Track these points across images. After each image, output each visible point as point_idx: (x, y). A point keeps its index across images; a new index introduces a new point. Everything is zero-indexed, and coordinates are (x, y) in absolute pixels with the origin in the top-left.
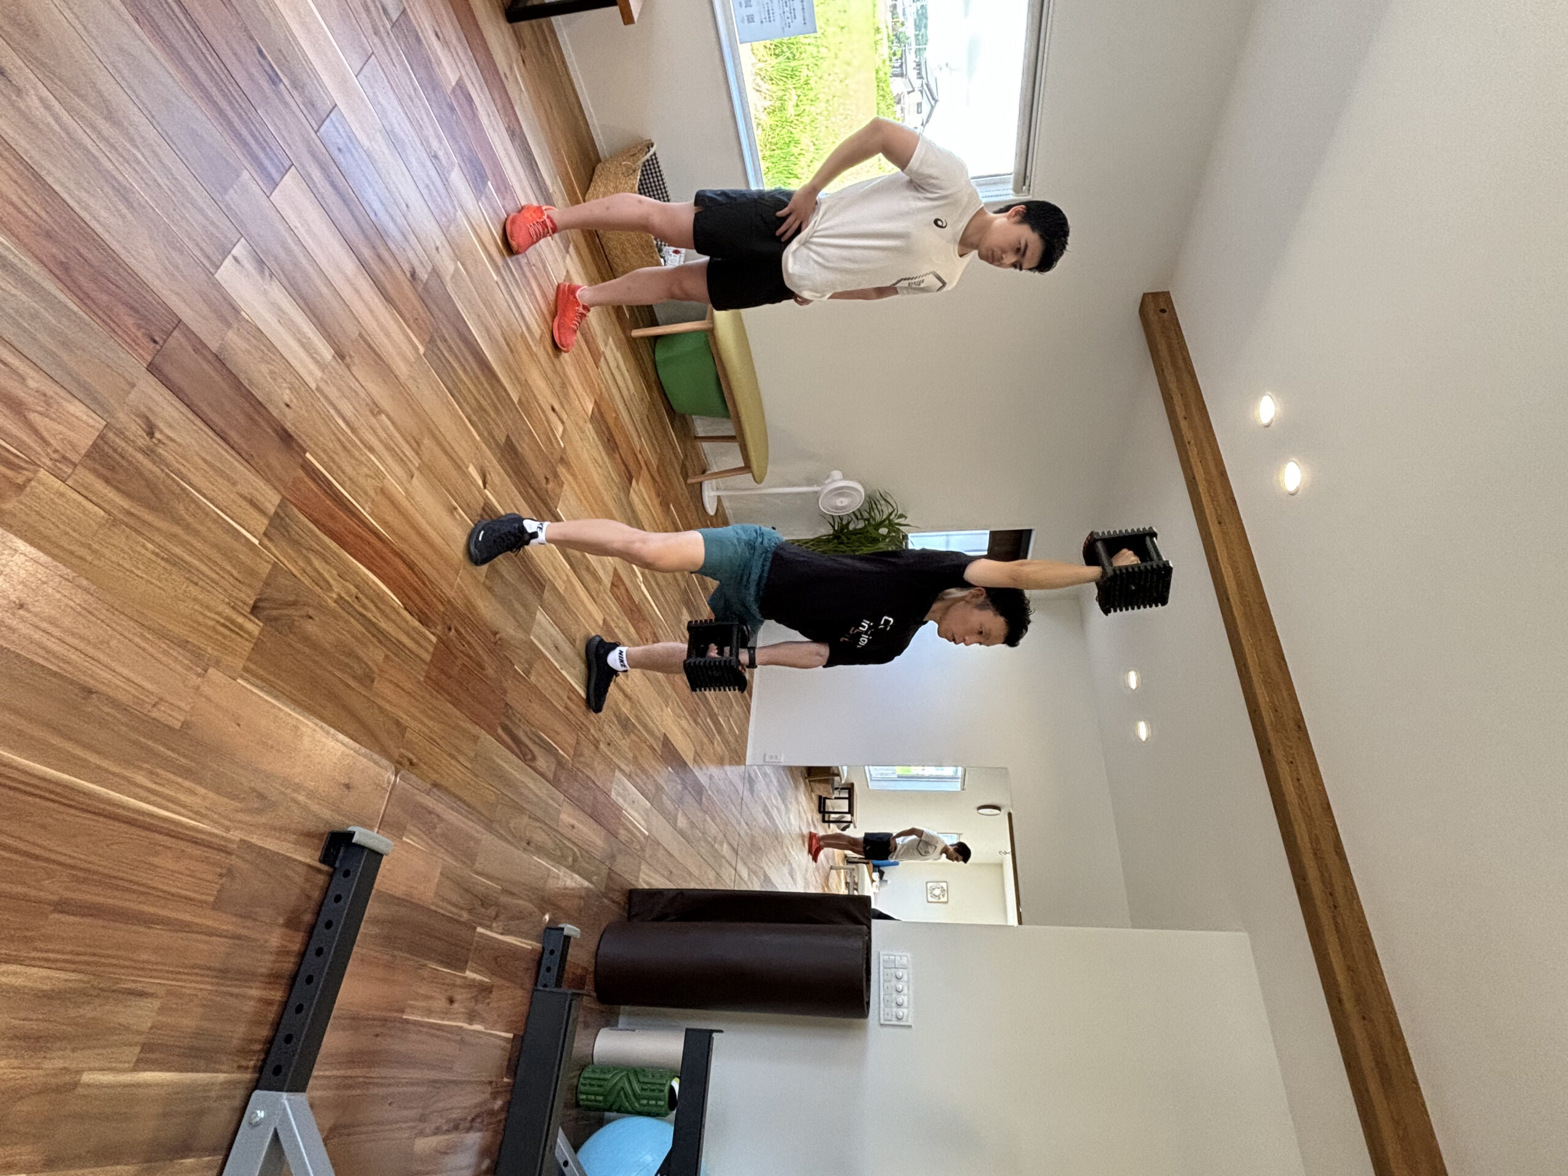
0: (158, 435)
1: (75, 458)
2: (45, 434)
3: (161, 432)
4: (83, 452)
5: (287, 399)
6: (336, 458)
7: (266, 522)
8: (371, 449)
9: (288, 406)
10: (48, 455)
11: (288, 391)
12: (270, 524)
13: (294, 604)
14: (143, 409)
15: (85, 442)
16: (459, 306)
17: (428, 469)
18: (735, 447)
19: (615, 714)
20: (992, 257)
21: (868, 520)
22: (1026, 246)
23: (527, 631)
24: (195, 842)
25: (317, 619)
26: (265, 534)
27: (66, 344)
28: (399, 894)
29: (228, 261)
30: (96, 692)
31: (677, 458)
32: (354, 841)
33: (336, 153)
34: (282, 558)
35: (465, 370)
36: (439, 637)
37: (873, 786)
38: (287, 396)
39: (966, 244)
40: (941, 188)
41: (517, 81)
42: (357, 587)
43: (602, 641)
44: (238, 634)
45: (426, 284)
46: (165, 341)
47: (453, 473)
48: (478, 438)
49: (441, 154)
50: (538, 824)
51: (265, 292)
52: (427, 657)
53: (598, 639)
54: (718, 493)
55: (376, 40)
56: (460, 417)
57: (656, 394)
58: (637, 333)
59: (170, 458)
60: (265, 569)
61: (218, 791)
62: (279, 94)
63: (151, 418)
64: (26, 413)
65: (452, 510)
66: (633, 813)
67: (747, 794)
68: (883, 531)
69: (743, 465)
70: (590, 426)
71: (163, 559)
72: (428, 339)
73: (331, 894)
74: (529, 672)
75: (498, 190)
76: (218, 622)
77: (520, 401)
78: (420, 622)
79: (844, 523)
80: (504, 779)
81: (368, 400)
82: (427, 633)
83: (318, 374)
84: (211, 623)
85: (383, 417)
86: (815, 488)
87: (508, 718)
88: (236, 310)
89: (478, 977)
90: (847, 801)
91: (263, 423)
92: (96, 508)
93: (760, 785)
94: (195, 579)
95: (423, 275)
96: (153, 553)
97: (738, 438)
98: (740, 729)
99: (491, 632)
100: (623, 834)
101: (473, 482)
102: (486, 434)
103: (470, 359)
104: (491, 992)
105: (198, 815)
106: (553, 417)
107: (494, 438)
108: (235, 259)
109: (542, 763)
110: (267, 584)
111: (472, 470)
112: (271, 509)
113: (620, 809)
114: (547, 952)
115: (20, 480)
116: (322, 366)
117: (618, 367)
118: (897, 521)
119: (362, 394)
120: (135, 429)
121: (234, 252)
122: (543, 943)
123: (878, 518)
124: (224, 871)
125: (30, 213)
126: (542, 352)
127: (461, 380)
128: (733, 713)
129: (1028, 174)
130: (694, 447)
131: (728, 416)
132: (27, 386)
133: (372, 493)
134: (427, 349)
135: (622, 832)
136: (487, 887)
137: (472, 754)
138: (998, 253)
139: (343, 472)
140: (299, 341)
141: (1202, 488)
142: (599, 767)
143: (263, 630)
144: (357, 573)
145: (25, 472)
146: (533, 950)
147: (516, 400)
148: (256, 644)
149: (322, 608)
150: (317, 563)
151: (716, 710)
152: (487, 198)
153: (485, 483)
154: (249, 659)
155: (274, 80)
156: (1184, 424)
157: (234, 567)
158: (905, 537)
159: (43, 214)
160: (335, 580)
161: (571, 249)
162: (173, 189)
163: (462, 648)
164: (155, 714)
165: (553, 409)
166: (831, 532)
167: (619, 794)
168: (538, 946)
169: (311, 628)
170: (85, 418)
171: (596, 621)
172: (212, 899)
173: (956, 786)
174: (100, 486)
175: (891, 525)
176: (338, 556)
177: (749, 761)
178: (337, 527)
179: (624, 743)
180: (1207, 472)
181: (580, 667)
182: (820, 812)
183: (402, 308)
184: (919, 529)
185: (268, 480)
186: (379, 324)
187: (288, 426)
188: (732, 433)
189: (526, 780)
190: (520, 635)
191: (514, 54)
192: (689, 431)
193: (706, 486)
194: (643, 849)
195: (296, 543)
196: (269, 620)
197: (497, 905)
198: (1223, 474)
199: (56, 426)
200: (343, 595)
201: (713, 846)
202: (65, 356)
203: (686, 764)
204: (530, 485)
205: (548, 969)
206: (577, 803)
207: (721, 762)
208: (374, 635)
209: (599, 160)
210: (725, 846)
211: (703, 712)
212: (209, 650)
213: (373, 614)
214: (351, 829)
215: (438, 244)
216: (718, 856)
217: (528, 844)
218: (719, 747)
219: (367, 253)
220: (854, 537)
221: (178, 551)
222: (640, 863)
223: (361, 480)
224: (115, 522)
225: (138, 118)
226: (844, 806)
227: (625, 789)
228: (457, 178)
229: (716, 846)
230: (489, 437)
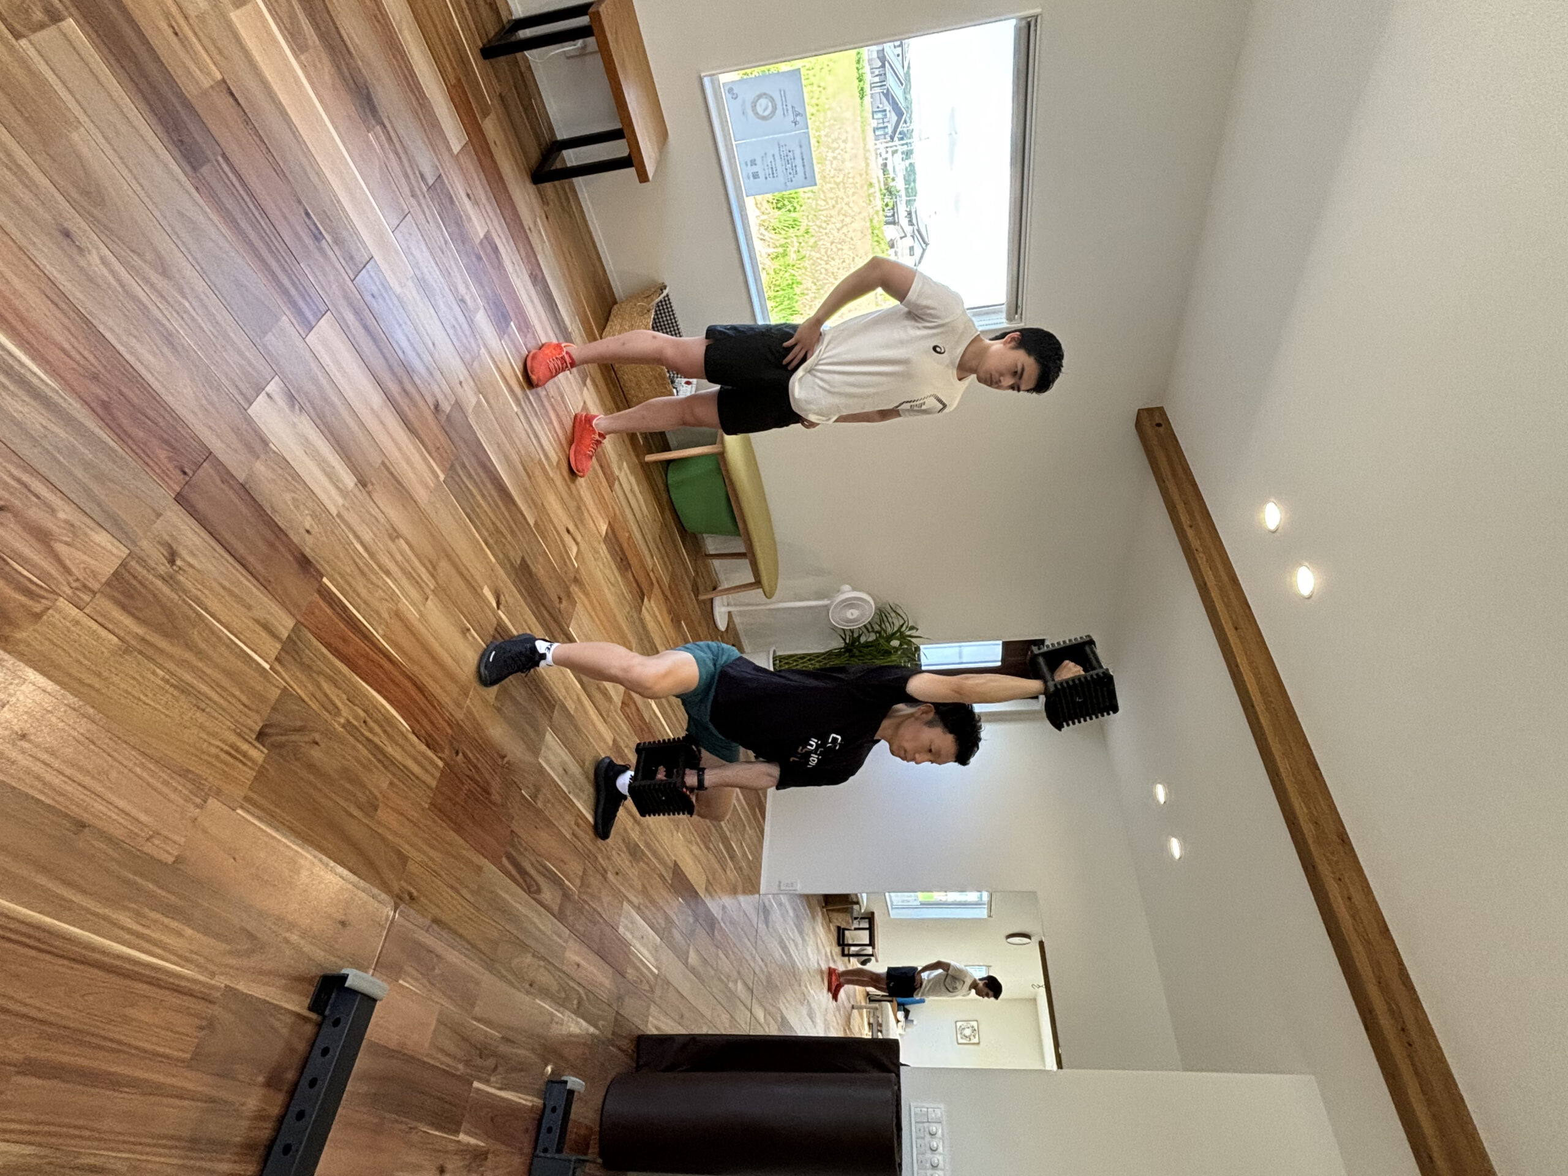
0: (179, 562)
1: (96, 586)
2: (68, 562)
3: (183, 560)
4: (104, 580)
5: (308, 527)
6: (353, 583)
7: (279, 646)
8: (388, 573)
9: (308, 531)
10: (69, 584)
11: (309, 518)
12: (282, 649)
13: (300, 730)
14: (167, 538)
15: (107, 570)
16: (480, 434)
17: (441, 591)
18: (745, 563)
19: (624, 840)
20: (991, 380)
21: (880, 633)
22: (1023, 370)
23: (535, 751)
24: (177, 990)
25: (323, 745)
26: (277, 659)
27: (100, 478)
28: (392, 1045)
29: (262, 397)
30: (89, 826)
31: (688, 577)
32: (347, 985)
33: (369, 298)
34: (292, 683)
35: (483, 496)
36: (446, 764)
37: (894, 914)
38: (308, 523)
39: (964, 369)
40: (938, 318)
41: (540, 232)
42: (365, 711)
43: (611, 762)
44: (241, 761)
45: (448, 416)
46: (194, 472)
47: (468, 596)
48: (493, 560)
49: (467, 298)
50: (542, 963)
51: (294, 425)
52: (434, 784)
53: (607, 761)
54: (730, 609)
55: (413, 201)
56: (478, 541)
57: (668, 513)
58: (650, 458)
59: (189, 585)
60: (274, 694)
61: (206, 931)
62: (321, 250)
63: (174, 546)
64: (52, 543)
65: (465, 631)
66: (642, 949)
67: (762, 926)
68: (895, 643)
69: (753, 580)
70: (604, 547)
71: (172, 685)
72: (448, 466)
73: (320, 1045)
74: (536, 796)
75: (520, 329)
76: (222, 750)
77: (536, 523)
78: (428, 746)
79: (856, 635)
80: (506, 912)
81: (388, 526)
82: (435, 757)
83: (340, 501)
84: (213, 750)
85: (402, 541)
86: (826, 602)
87: (513, 846)
88: (265, 442)
89: (473, 1141)
90: (867, 932)
91: (282, 549)
92: (111, 636)
93: (776, 915)
94: (203, 706)
95: (446, 407)
96: (163, 679)
97: (749, 554)
98: (751, 853)
99: (498, 754)
100: (630, 972)
101: (489, 605)
102: (501, 556)
103: (489, 486)
104: (486, 1158)
105: (185, 960)
106: (567, 538)
107: (509, 560)
108: (268, 395)
109: (549, 894)
110: (274, 709)
111: (487, 592)
112: (285, 634)
113: (628, 945)
114: (548, 1111)
115: (38, 608)
116: (344, 493)
117: (632, 490)
118: (908, 633)
119: (383, 520)
120: (156, 556)
121: (268, 389)
122: (544, 1099)
123: (889, 631)
124: (204, 1023)
125: (78, 357)
126: (559, 478)
127: (479, 506)
128: (746, 836)
129: (1020, 303)
130: (706, 566)
131: (739, 535)
132: (56, 517)
133: (386, 616)
134: (447, 476)
135: (629, 970)
136: (486, 1034)
137: (475, 887)
138: (996, 376)
139: (358, 595)
140: (324, 470)
141: (1215, 594)
142: (606, 899)
143: (267, 756)
144: (366, 696)
145: (43, 601)
146: (532, 1109)
147: (531, 522)
148: (259, 772)
149: (329, 734)
150: (325, 686)
151: (728, 833)
152: (509, 336)
153: (498, 604)
154: (250, 789)
155: (318, 237)
156: (1190, 533)
157: (242, 691)
158: (917, 649)
159: (91, 358)
160: (345, 705)
161: (588, 382)
162: (216, 333)
163: (468, 773)
164: (148, 848)
165: (568, 531)
166: (843, 645)
167: (626, 927)
168: (538, 1102)
169: (316, 753)
170: (109, 547)
171: (606, 743)
172: (188, 1056)
173: (983, 913)
174: (117, 613)
175: (903, 638)
176: (350, 681)
177: (762, 891)
178: (349, 651)
179: (633, 873)
180: (1217, 576)
181: (589, 789)
182: (839, 944)
183: (426, 439)
184: (931, 641)
185: (283, 605)
186: (404, 454)
187: (308, 552)
188: (743, 550)
189: (531, 914)
190: (528, 758)
191: (538, 210)
192: (700, 548)
193: (717, 602)
194: (652, 991)
195: (307, 668)
196: (273, 747)
197: (495, 1054)
198: (1234, 580)
199: (78, 554)
200: (352, 720)
201: (726, 985)
202: (96, 488)
203: (696, 892)
204: (543, 605)
205: (550, 1130)
206: (583, 939)
207: (734, 891)
208: (379, 761)
209: (615, 303)
210: (740, 985)
211: (715, 837)
212: (211, 779)
213: (380, 740)
214: (344, 971)
215: (462, 379)
216: (732, 996)
217: (531, 985)
218: (732, 874)
219: (394, 388)
220: (866, 650)
221: (188, 677)
222: (649, 1007)
223: (376, 604)
224: (127, 650)
225: (189, 272)
226: (864, 936)
227: (633, 922)
228: (482, 320)
229: (731, 985)
230: (505, 561)
